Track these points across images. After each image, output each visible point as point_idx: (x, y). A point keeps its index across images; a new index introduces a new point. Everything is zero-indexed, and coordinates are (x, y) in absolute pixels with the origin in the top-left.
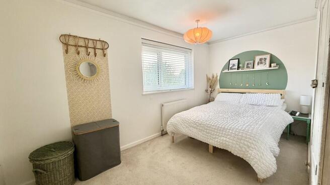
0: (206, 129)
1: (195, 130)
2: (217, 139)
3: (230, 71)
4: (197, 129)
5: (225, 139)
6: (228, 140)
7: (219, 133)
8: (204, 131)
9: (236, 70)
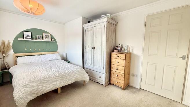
0: (64, 77)
1: (57, 82)
2: (72, 79)
3: (25, 40)
4: (58, 81)
5: (76, 76)
6: (77, 76)
7: (72, 75)
8: (63, 79)
9: (31, 40)
